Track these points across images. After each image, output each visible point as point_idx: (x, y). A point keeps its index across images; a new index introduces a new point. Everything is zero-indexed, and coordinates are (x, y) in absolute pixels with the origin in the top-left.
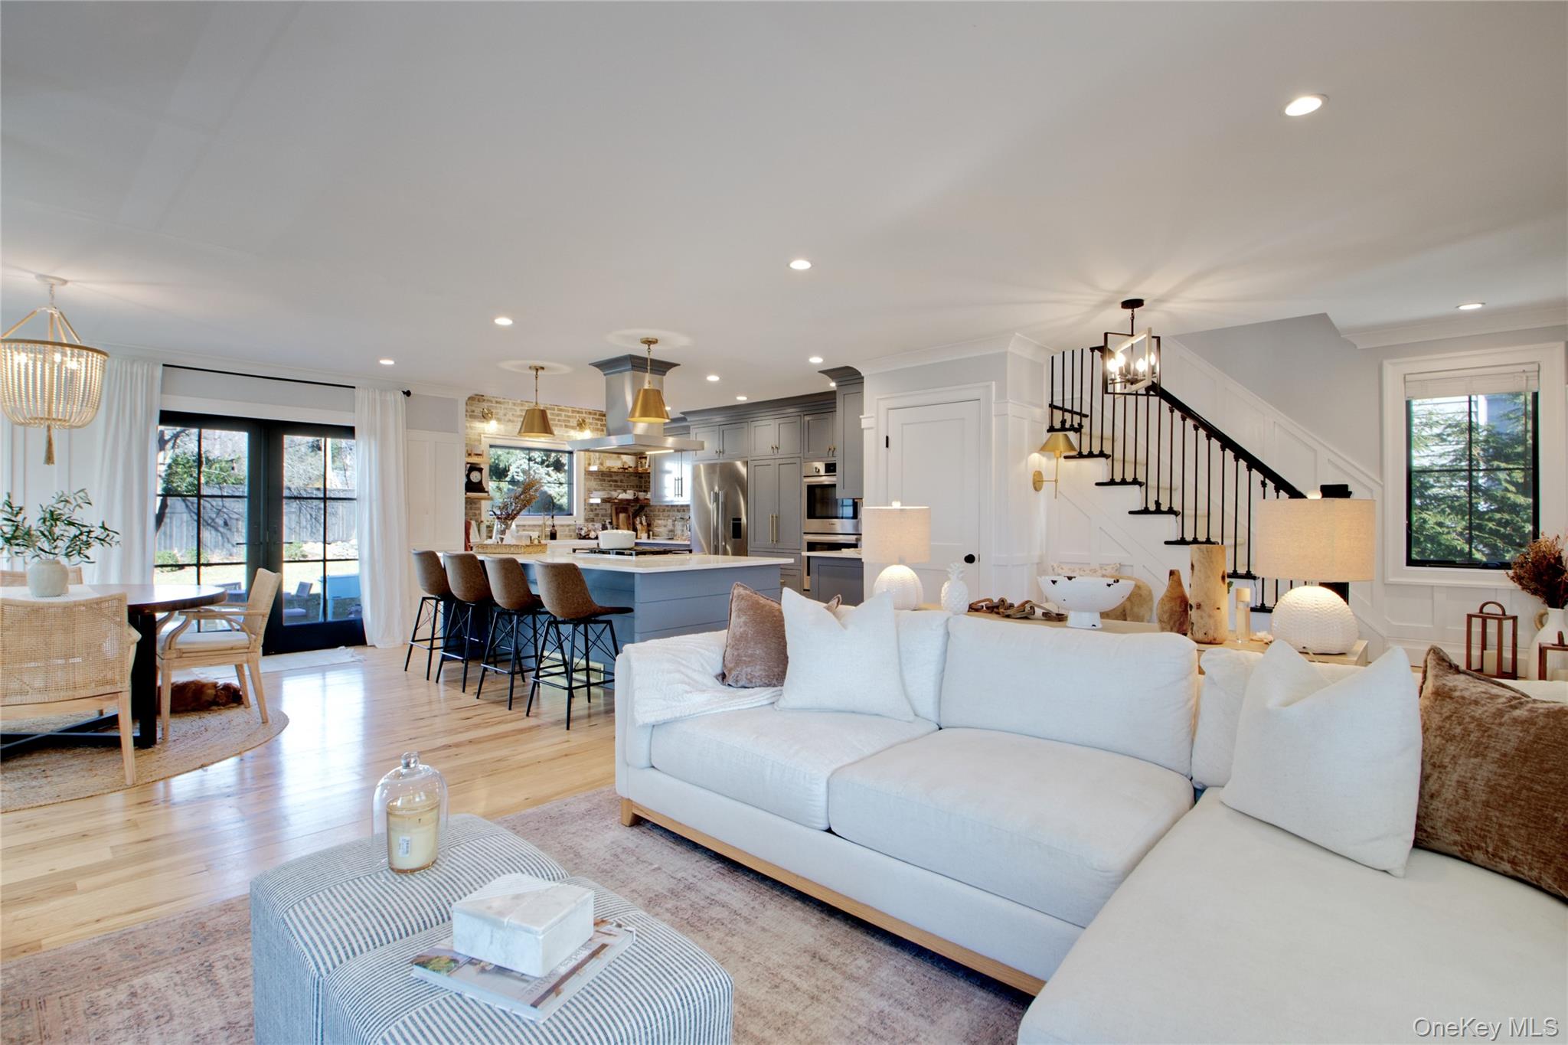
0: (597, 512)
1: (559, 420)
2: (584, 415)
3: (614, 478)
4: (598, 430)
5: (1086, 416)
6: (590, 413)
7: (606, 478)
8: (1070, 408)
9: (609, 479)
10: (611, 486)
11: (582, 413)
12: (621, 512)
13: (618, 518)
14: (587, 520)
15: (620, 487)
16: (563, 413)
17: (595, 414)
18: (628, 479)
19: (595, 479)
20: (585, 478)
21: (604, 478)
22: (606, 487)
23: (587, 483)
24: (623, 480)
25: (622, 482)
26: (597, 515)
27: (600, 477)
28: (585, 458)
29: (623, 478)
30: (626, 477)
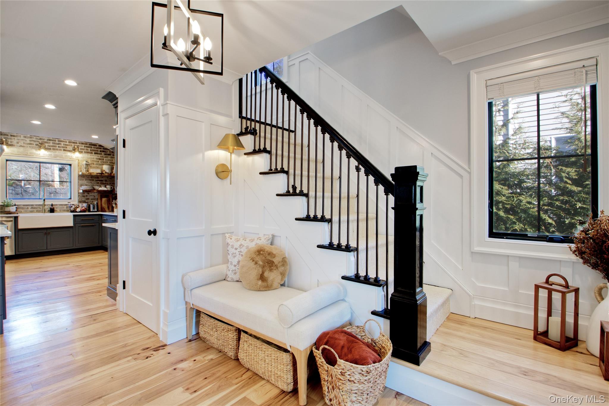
0: (88, 197)
1: (59, 147)
2: (78, 145)
3: (100, 179)
4: (88, 153)
5: (292, 131)
6: (82, 144)
7: (94, 179)
8: (270, 123)
9: (96, 179)
10: (98, 183)
11: (76, 143)
12: (104, 197)
13: (101, 201)
14: (80, 202)
15: (103, 184)
16: (62, 143)
17: (87, 144)
18: (110, 180)
19: (86, 179)
20: (78, 179)
21: (93, 179)
22: (94, 184)
23: (80, 182)
24: (106, 180)
25: (106, 181)
26: (88, 199)
27: (90, 178)
28: (79, 168)
29: (107, 179)
30: (109, 178)
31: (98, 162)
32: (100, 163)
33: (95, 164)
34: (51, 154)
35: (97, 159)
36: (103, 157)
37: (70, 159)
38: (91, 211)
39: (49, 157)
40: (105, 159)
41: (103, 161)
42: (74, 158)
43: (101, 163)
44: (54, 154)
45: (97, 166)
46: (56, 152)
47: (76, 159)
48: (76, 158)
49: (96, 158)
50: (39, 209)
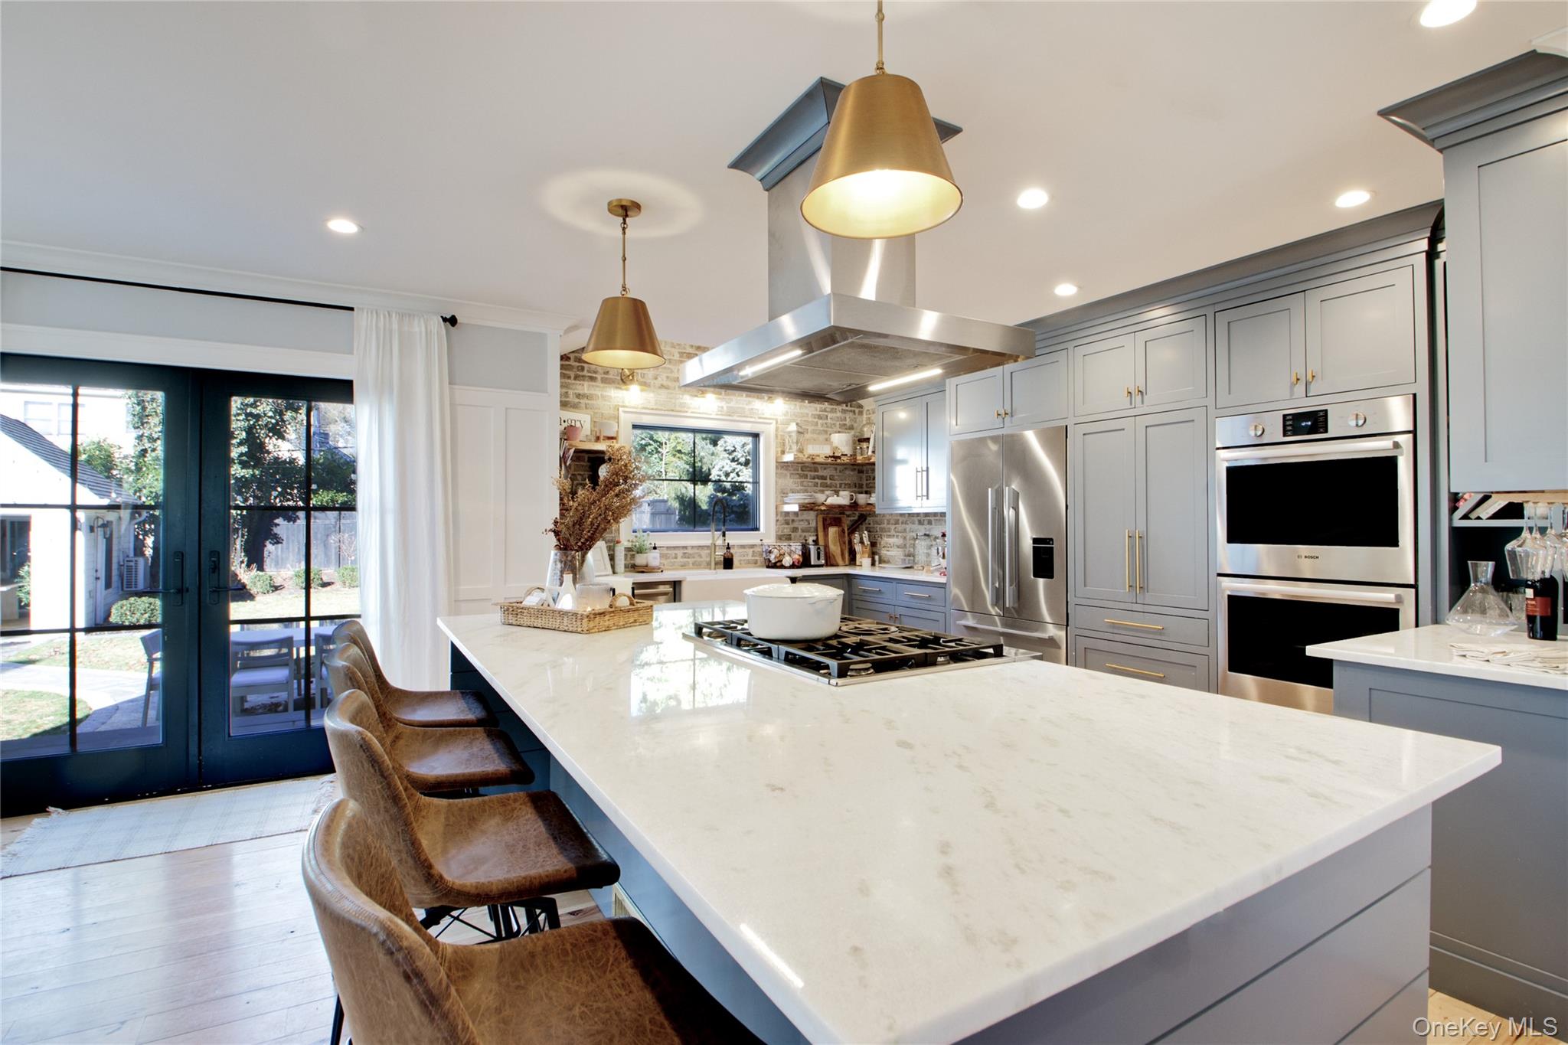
0: (795, 525)
3: (821, 473)
7: (809, 474)
9: (813, 474)
10: (816, 485)
12: (831, 525)
13: (826, 534)
14: (780, 538)
15: (829, 486)
18: (841, 474)
19: (792, 474)
20: (776, 473)
21: (805, 473)
22: (808, 486)
23: (780, 481)
24: (833, 476)
25: (832, 478)
26: (795, 530)
27: (800, 472)
28: (777, 443)
29: (833, 472)
30: (838, 471)
31: (817, 424)
32: (819, 427)
33: (809, 430)
34: (722, 407)
35: (814, 416)
36: (825, 411)
37: (760, 418)
38: (812, 563)
39: (717, 415)
40: (830, 415)
41: (826, 421)
42: (767, 415)
43: (821, 429)
44: (727, 407)
45: (815, 436)
46: (732, 400)
47: (773, 419)
48: (772, 417)
49: (812, 414)
50: (699, 559)
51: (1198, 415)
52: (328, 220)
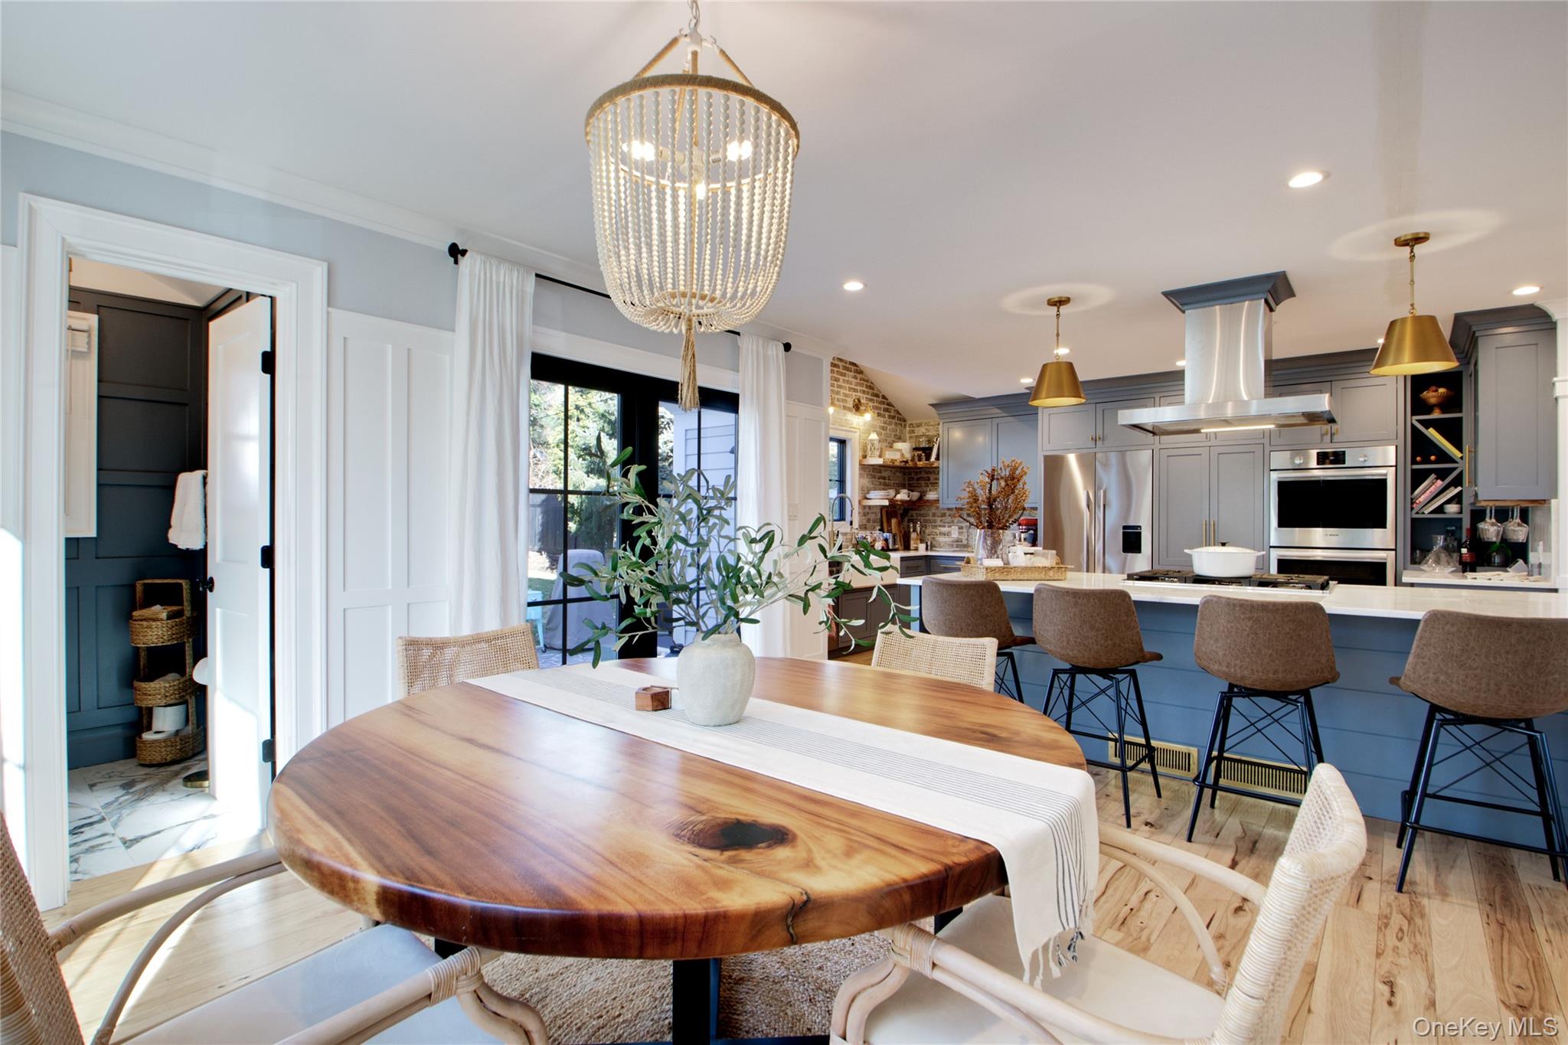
0: (869, 516)
2: (859, 394)
3: (891, 474)
9: (879, 475)
10: (881, 483)
11: (857, 391)
12: (892, 517)
13: (889, 525)
14: (860, 526)
20: (859, 474)
23: (861, 480)
26: (869, 520)
28: (859, 449)
31: (882, 434)
36: (886, 423)
40: (888, 427)
41: (886, 432)
43: (884, 438)
47: (857, 428)
48: (852, 427)
51: (1259, 449)
52: (843, 284)
